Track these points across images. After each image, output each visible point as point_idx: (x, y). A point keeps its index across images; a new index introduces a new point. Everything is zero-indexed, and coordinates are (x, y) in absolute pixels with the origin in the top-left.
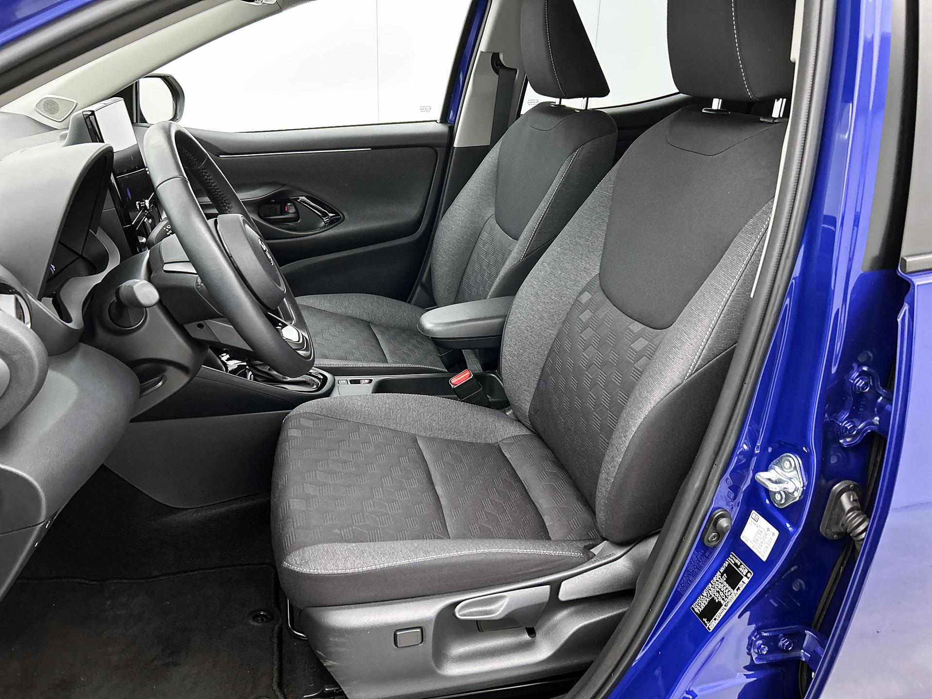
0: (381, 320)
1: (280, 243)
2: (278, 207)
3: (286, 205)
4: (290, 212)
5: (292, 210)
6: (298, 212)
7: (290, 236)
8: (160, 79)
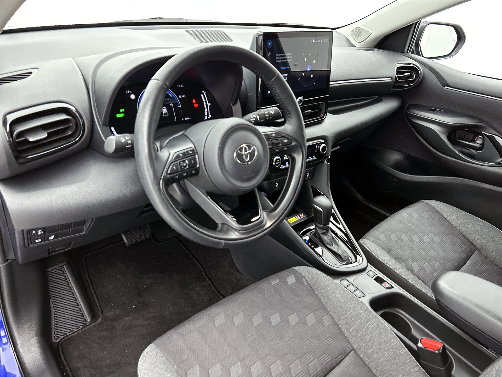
0: (489, 253)
1: (452, 160)
2: (472, 135)
3: (477, 136)
4: (477, 142)
5: (479, 141)
6: (484, 145)
7: (462, 159)
8: (452, 27)
